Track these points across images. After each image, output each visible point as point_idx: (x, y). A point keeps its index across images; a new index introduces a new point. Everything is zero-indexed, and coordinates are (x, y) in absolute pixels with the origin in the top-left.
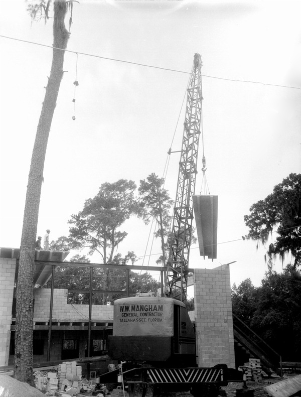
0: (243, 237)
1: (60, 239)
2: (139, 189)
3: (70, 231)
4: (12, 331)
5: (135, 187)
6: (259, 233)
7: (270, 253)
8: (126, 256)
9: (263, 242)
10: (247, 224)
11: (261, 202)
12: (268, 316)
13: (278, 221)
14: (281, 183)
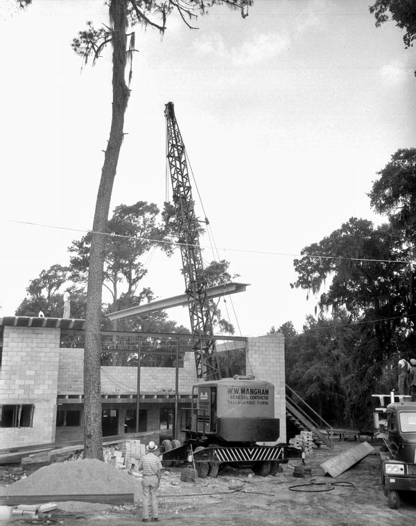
0: (291, 284)
1: (52, 268)
2: (163, 214)
3: (71, 262)
4: (58, 406)
5: (157, 212)
6: (310, 282)
7: (321, 305)
8: (141, 294)
9: (314, 291)
10: (296, 270)
11: (314, 245)
12: (311, 370)
13: (334, 269)
14: (340, 228)
